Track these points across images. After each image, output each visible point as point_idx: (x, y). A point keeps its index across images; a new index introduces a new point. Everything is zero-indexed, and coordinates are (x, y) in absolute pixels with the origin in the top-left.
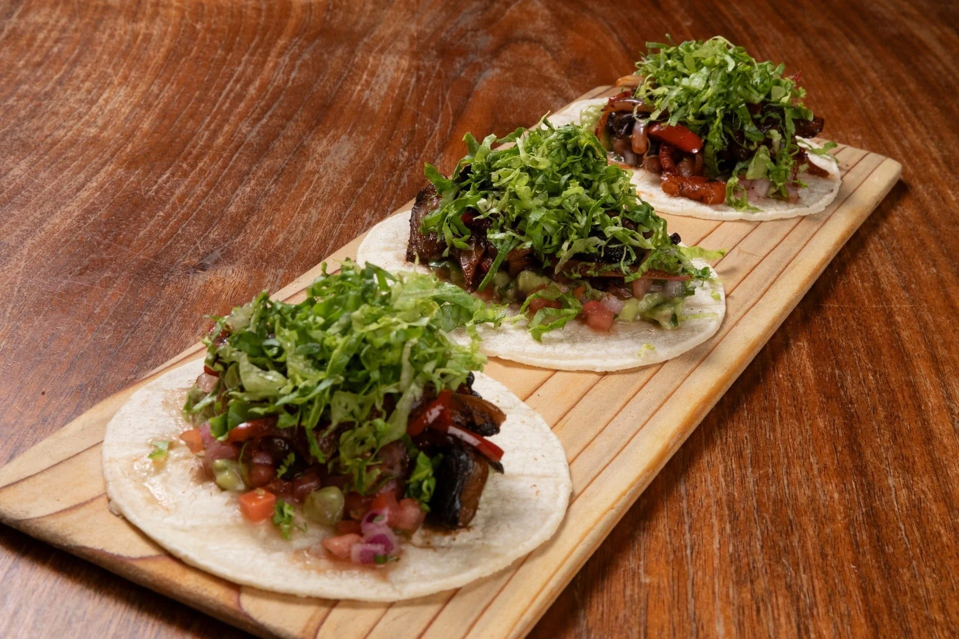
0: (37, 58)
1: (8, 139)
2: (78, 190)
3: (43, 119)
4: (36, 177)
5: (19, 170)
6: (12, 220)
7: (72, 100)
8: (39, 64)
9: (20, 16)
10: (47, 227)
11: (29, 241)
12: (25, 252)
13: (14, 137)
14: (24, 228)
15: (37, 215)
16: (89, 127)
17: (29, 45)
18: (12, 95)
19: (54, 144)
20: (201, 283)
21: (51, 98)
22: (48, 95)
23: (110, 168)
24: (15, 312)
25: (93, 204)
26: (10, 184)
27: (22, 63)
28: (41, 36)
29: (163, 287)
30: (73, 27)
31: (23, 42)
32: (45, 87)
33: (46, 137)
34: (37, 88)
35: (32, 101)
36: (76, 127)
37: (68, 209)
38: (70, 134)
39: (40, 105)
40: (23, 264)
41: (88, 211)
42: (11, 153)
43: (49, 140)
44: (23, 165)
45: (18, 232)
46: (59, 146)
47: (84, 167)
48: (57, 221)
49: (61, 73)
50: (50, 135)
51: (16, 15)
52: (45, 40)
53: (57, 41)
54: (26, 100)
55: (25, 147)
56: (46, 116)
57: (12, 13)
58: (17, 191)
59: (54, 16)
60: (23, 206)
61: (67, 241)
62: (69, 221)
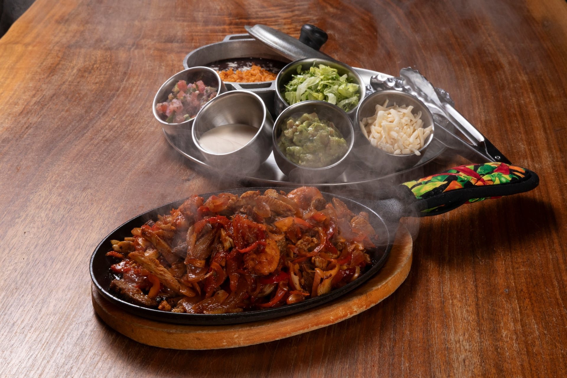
0: (133, 99)
1: (122, 134)
2: (147, 153)
3: (135, 125)
4: (132, 149)
5: (127, 146)
6: (124, 166)
7: (145, 116)
8: (133, 102)
9: (127, 81)
10: (136, 167)
11: (130, 173)
12: (129, 177)
13: (125, 133)
14: (128, 168)
15: (133, 163)
16: (151, 127)
17: (130, 93)
18: (123, 116)
19: (139, 134)
20: (187, 185)
21: (138, 116)
22: (137, 115)
23: (158, 143)
24: (126, 198)
25: (152, 158)
26: (123, 152)
27: (127, 102)
28: (134, 89)
29: (175, 187)
30: (146, 84)
31: (128, 92)
32: (135, 111)
33: (136, 132)
34: (133, 112)
35: (131, 117)
36: (146, 128)
37: (144, 160)
38: (144, 131)
39: (134, 119)
40: (128, 181)
41: (150, 161)
42: (124, 140)
43: (137, 134)
44: (128, 144)
45: (127, 170)
46: (140, 136)
47: (149, 144)
48: (140, 165)
49: (141, 105)
50: (137, 132)
51: (125, 80)
52: (136, 90)
53: (140, 91)
54: (129, 118)
55: (129, 137)
56: (136, 124)
57: (123, 80)
58: (126, 154)
59: (139, 80)
60: (128, 160)
61: (143, 172)
62: (144, 165)
